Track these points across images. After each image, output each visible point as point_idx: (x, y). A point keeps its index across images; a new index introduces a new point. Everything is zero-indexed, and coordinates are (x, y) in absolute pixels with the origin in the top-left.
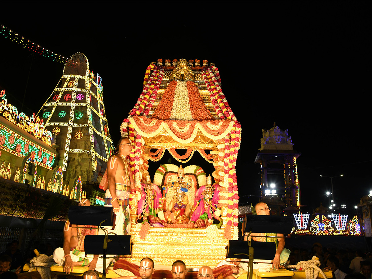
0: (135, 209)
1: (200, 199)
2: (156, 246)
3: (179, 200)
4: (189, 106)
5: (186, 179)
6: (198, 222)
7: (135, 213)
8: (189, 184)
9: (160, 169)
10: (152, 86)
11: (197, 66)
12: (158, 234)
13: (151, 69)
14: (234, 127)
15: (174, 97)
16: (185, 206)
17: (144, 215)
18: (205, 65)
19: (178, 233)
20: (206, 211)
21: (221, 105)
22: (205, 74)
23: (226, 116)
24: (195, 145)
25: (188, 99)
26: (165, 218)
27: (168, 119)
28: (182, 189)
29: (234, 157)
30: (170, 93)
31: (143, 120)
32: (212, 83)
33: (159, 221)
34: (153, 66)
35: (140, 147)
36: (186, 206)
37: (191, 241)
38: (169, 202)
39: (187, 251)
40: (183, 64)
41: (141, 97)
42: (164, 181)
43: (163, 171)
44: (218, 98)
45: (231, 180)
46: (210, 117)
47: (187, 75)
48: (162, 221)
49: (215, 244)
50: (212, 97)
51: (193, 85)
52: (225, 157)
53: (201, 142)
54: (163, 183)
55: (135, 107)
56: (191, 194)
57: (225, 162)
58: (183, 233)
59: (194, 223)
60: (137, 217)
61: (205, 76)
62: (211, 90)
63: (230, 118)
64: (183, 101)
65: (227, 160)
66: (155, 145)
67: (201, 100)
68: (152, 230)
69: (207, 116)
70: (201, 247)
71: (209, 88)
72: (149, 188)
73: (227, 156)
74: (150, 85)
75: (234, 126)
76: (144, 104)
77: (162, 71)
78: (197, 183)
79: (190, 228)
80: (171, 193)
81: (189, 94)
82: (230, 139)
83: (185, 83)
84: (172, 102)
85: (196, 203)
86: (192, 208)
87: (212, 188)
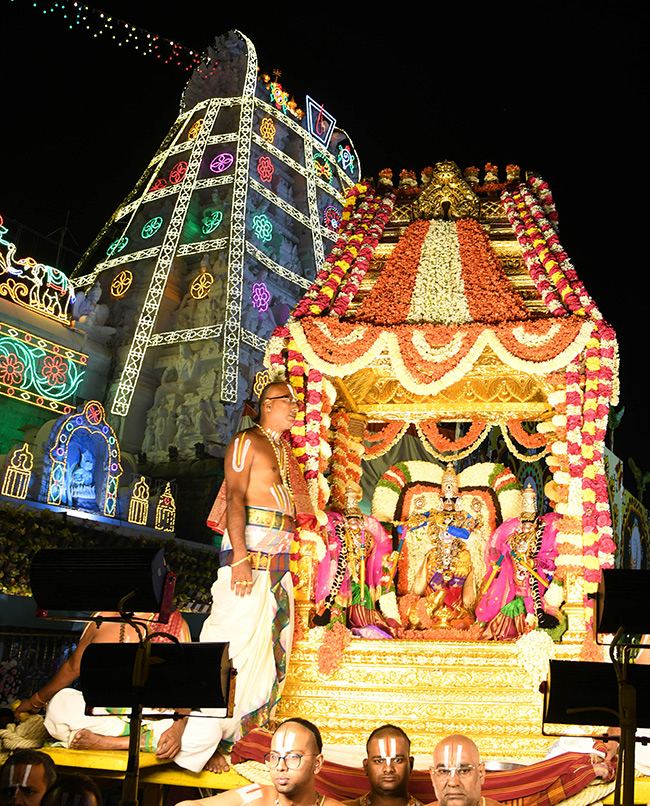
0: (306, 585)
1: (502, 556)
2: (368, 696)
3: (445, 563)
4: (463, 285)
5: (465, 504)
6: (495, 625)
7: (308, 598)
8: (474, 515)
9: (388, 476)
10: (359, 237)
11: (489, 182)
12: (374, 658)
13: (358, 195)
14: (596, 337)
15: (419, 264)
16: (463, 580)
17: (333, 603)
18: (513, 177)
19: (432, 656)
20: (520, 590)
21: (556, 277)
22: (509, 199)
23: (570, 308)
24: (492, 406)
25: (458, 266)
26: (400, 613)
27: (398, 324)
28: (454, 531)
29: (598, 425)
30: (408, 253)
31: (328, 327)
32: (531, 220)
33: (380, 621)
34: (365, 188)
35: (321, 404)
36: (465, 580)
37: (474, 679)
38: (417, 571)
39: (461, 712)
40: (446, 175)
41: (327, 266)
42: (402, 509)
43: (399, 479)
44: (546, 261)
45: (590, 496)
46: (522, 314)
47: (459, 205)
48: (391, 621)
50: (529, 259)
51: (476, 230)
52: (569, 427)
53: (509, 398)
54: (398, 515)
55: (306, 295)
56: (478, 544)
57: (569, 443)
58: (448, 655)
59: (485, 627)
60: (313, 610)
61: (512, 203)
62: (527, 239)
63: (581, 312)
64: (444, 272)
65: (574, 436)
66: (380, 411)
67: (497, 269)
68: (356, 645)
69: (516, 310)
70: (503, 697)
71: (520, 235)
72: (355, 527)
73: (574, 422)
74: (353, 233)
75: (594, 334)
76: (333, 284)
77: (390, 198)
78: (496, 514)
79: (472, 640)
80: (422, 542)
81: (462, 252)
82: (585, 374)
83: (454, 226)
84: (412, 278)
85: (491, 570)
86: (482, 585)
87: (539, 523)
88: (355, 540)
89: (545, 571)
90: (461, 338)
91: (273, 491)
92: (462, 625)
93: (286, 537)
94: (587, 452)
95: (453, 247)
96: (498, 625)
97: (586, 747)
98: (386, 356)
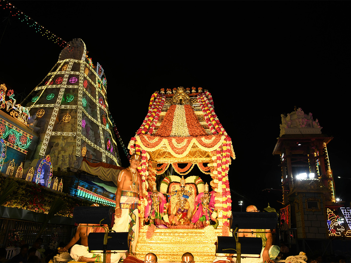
0: (142, 213)
1: (199, 204)
2: (162, 245)
3: (182, 206)
4: (187, 125)
5: (187, 188)
6: (197, 224)
7: (143, 217)
8: (190, 191)
9: (165, 180)
10: (156, 110)
11: (193, 93)
12: (163, 234)
13: (154, 96)
14: (226, 140)
15: (173, 118)
16: (187, 210)
17: (150, 218)
18: (200, 91)
19: (179, 233)
20: (204, 214)
21: (214, 122)
22: (199, 98)
23: (218, 131)
24: (194, 159)
25: (185, 119)
26: (169, 220)
27: (168, 136)
28: (184, 196)
29: (226, 166)
30: (170, 115)
31: (147, 138)
32: (206, 105)
33: (164, 223)
34: (157, 94)
35: (146, 160)
37: (192, 240)
38: (174, 208)
39: (188, 249)
40: (181, 91)
41: (146, 119)
43: (168, 181)
45: (224, 186)
46: (204, 133)
47: (185, 100)
48: (167, 223)
49: (212, 242)
50: (205, 117)
51: (190, 108)
52: (218, 167)
53: (199, 156)
54: (168, 191)
55: (140, 128)
56: (191, 200)
57: (218, 171)
58: (184, 233)
59: (194, 225)
61: (200, 100)
62: (205, 111)
63: (221, 133)
64: (181, 121)
65: (220, 169)
66: (161, 160)
67: (196, 120)
68: (158, 230)
69: (202, 132)
70: (200, 245)
71: (203, 109)
72: (155, 196)
73: (219, 165)
74: (153, 109)
75: (225, 139)
76: (148, 124)
77: (164, 98)
78: (197, 191)
79: (191, 228)
80: (175, 199)
81: (186, 115)
82: (222, 151)
83: (183, 107)
84: (172, 122)
85: (196, 208)
86: (193, 212)
87: (209, 194)
88: (156, 200)
89: (211, 208)
90: (186, 141)
91: (130, 187)
92: (187, 224)
93: (134, 199)
94: (223, 174)
95: (183, 113)
96: (198, 224)
98: (165, 146)
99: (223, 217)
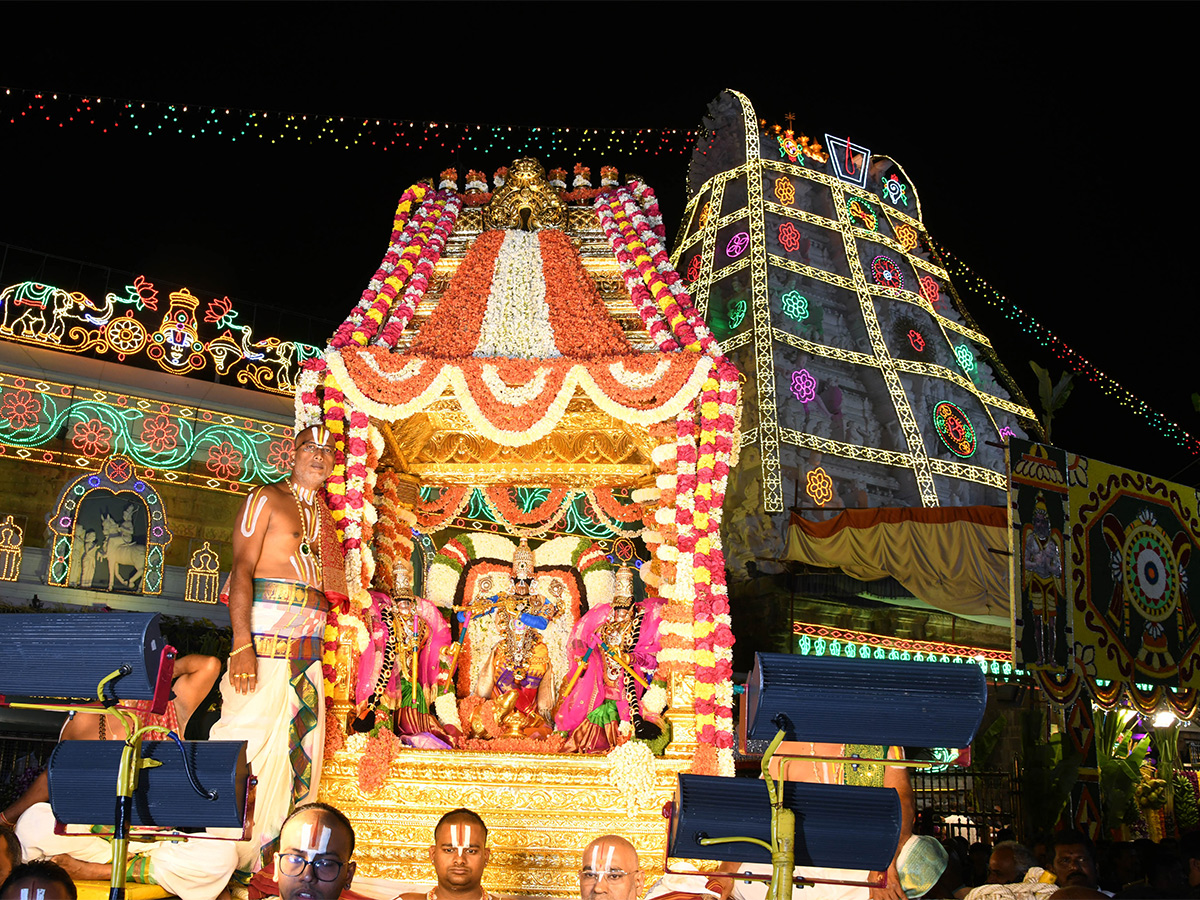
0: (344, 681)
1: (588, 650)
3: (516, 658)
4: (547, 310)
5: (542, 586)
6: (579, 735)
7: (347, 698)
8: (553, 600)
9: (447, 551)
10: (416, 250)
11: (579, 187)
12: (428, 774)
13: (413, 198)
14: (715, 378)
15: (491, 283)
16: (539, 679)
17: (378, 703)
18: (609, 182)
19: (501, 771)
20: (611, 692)
21: (665, 303)
22: (604, 208)
23: (683, 340)
24: (576, 468)
25: (541, 287)
26: (461, 718)
27: (464, 356)
28: (528, 619)
29: (714, 488)
30: (477, 270)
31: (376, 359)
32: (633, 232)
33: (436, 728)
34: (423, 191)
35: (365, 456)
36: (541, 680)
37: (553, 800)
38: (481, 668)
39: (537, 840)
40: (526, 174)
41: (374, 284)
42: (463, 591)
43: (461, 555)
44: (652, 282)
45: (704, 575)
46: (621, 347)
47: (541, 214)
48: (449, 728)
49: (644, 812)
50: (630, 280)
51: (564, 243)
52: (680, 489)
53: (597, 459)
54: (459, 598)
55: (349, 319)
56: (558, 636)
57: (679, 509)
58: (521, 770)
59: (567, 737)
60: (353, 712)
61: (608, 212)
62: (626, 256)
63: (696, 346)
64: (523, 293)
65: (686, 501)
66: (437, 472)
67: (590, 291)
68: (406, 757)
69: (613, 342)
70: (590, 822)
71: (619, 250)
72: (404, 612)
73: (687, 483)
74: (406, 245)
75: (712, 374)
76: (382, 306)
77: (455, 203)
78: (581, 599)
79: (551, 753)
80: (489, 632)
81: (546, 271)
82: (699, 424)
83: (534, 238)
84: (483, 300)
85: (575, 667)
86: (562, 686)
87: (636, 610)
88: (406, 627)
89: (643, 669)
90: (544, 375)
91: (293, 561)
92: (537, 734)
93: (312, 616)
94: (701, 521)
95: (534, 262)
96: (583, 735)
97: (698, 886)
98: (451, 397)
99: (696, 706)
